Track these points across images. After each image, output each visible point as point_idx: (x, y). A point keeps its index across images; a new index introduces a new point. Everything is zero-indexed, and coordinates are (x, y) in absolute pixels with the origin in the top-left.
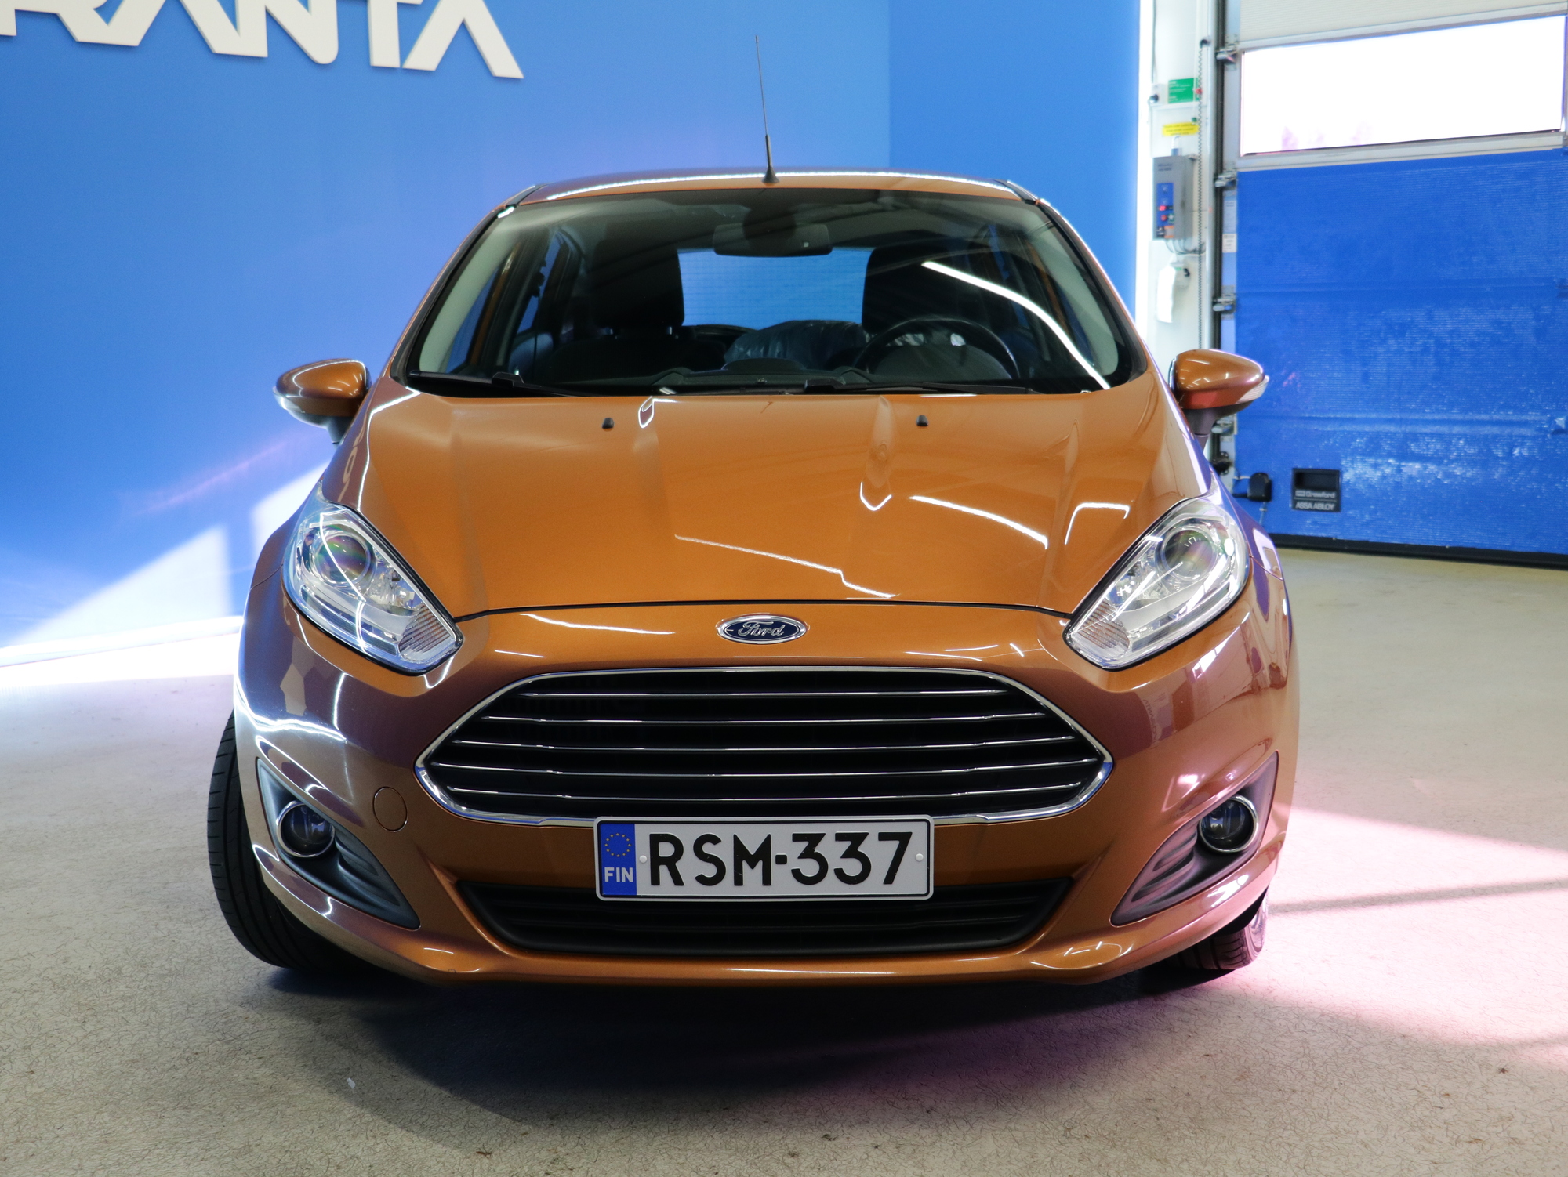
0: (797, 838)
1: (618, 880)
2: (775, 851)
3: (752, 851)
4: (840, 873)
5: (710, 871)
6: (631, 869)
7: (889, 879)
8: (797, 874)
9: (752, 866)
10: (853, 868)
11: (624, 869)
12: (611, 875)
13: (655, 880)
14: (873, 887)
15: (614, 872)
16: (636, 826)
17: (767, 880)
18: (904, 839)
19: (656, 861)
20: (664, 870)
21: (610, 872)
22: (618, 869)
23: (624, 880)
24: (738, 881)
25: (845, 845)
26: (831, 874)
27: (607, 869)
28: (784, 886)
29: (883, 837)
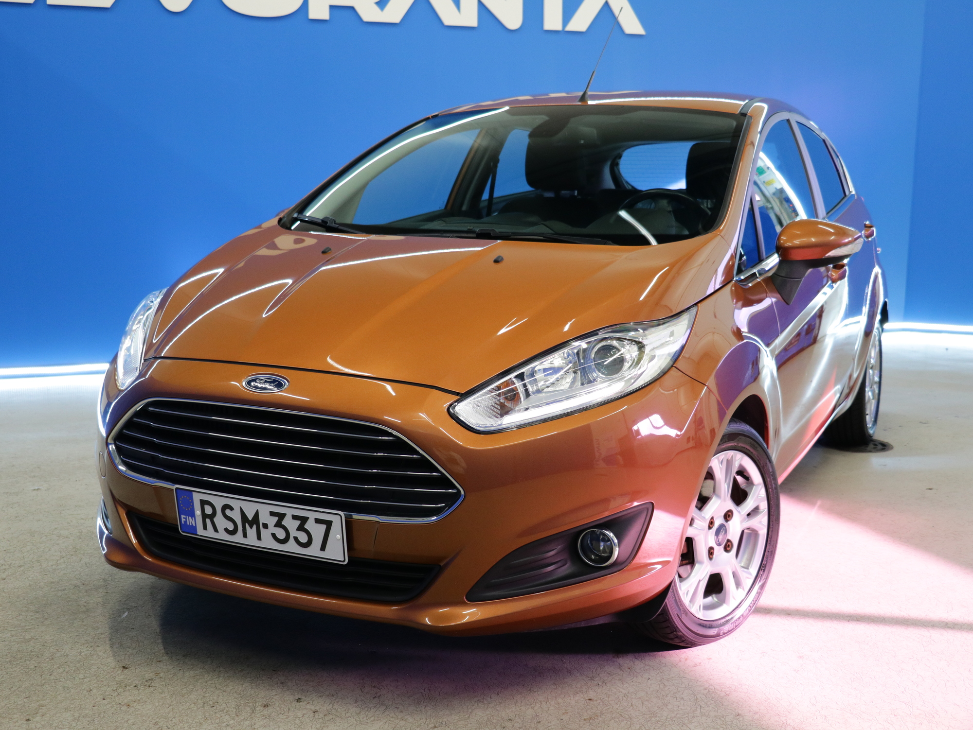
0: (272, 514)
1: (188, 524)
2: (262, 520)
3: (250, 518)
4: (296, 539)
5: (231, 527)
6: (193, 518)
7: (323, 548)
8: (274, 535)
9: (251, 527)
10: (303, 538)
11: (190, 518)
12: (185, 520)
13: (205, 528)
14: (313, 551)
15: (186, 518)
16: (194, 493)
17: (259, 538)
18: (329, 524)
19: (205, 516)
20: (208, 521)
21: (184, 518)
22: (187, 517)
23: (191, 524)
24: (245, 535)
25: (298, 523)
26: (292, 540)
27: (183, 516)
28: (267, 543)
29: (318, 521)
